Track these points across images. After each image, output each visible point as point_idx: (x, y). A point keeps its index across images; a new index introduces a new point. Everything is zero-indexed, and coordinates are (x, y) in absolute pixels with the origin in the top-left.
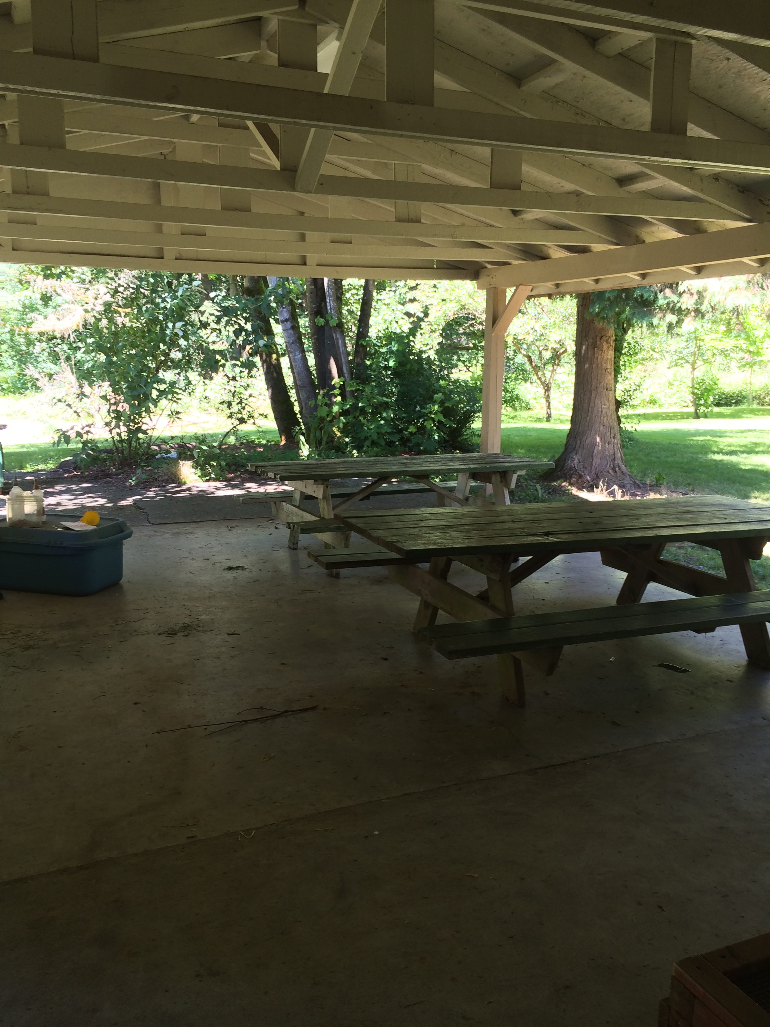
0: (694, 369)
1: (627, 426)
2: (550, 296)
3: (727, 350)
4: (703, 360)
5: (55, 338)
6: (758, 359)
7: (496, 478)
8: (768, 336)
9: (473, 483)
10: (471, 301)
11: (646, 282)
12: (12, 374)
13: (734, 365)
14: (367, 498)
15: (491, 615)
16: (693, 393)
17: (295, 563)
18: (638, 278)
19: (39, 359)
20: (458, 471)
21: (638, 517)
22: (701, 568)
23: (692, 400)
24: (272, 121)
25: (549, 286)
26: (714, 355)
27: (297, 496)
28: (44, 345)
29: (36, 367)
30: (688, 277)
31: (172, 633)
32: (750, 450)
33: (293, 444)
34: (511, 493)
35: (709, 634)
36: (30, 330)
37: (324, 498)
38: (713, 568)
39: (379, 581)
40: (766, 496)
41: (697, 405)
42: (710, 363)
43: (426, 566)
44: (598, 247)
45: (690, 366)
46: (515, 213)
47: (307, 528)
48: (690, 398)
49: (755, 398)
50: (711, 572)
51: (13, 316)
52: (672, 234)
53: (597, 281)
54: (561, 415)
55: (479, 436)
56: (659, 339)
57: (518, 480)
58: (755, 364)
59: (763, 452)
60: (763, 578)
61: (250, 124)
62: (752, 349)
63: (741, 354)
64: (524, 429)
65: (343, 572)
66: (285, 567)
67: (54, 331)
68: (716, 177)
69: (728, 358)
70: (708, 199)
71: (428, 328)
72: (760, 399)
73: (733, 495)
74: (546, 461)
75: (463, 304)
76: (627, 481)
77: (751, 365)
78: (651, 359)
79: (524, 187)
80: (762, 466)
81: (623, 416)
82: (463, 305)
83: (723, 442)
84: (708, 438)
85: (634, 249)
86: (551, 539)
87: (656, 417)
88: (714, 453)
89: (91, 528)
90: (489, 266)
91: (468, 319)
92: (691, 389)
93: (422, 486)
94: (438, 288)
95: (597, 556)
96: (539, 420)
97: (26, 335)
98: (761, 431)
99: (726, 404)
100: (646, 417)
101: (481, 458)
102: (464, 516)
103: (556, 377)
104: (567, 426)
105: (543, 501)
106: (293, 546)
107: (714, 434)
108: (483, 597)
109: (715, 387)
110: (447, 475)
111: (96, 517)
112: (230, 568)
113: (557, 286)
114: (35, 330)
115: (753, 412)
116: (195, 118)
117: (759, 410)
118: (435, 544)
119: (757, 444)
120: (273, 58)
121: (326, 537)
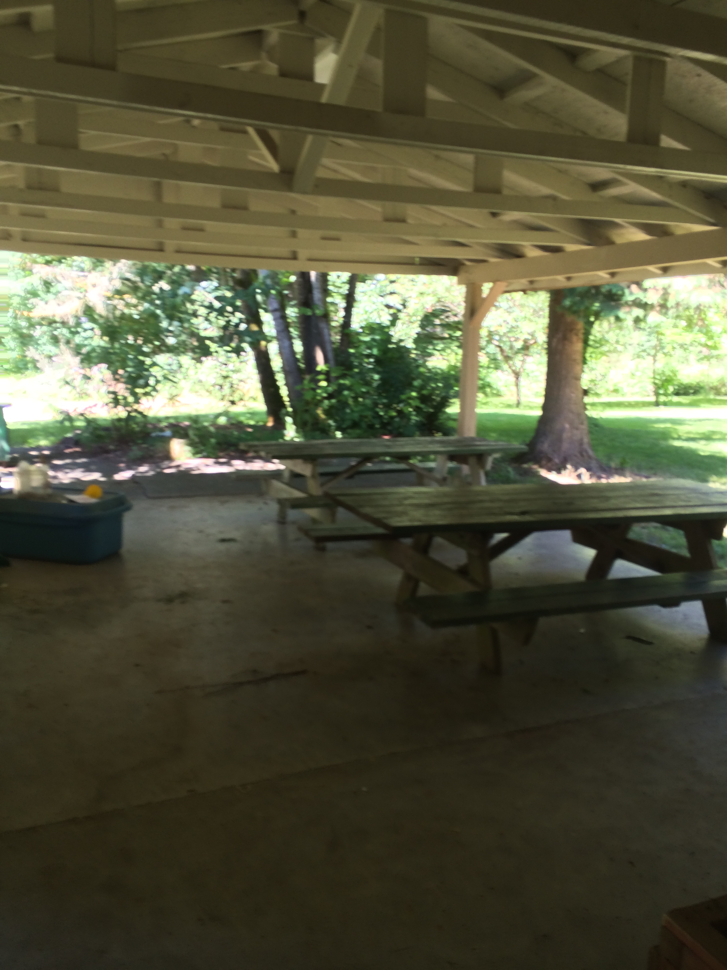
0: (655, 361)
1: (592, 413)
2: (524, 291)
3: (686, 345)
4: (664, 353)
5: (55, 322)
6: (714, 352)
7: (472, 460)
8: (725, 332)
9: (451, 465)
10: (447, 294)
11: (616, 280)
12: (15, 355)
13: (693, 358)
14: (351, 477)
15: (470, 588)
16: (655, 384)
17: (283, 536)
18: (607, 276)
19: (39, 342)
20: (435, 453)
21: (607, 499)
22: (664, 547)
23: (654, 390)
24: (272, 128)
25: (524, 282)
26: (674, 348)
27: (286, 475)
28: (45, 328)
29: (37, 349)
30: (653, 275)
31: (170, 600)
32: (708, 437)
33: (280, 425)
34: (487, 474)
35: (674, 609)
36: (31, 315)
37: (313, 476)
38: (675, 547)
39: (364, 554)
40: (724, 480)
41: (657, 394)
42: (671, 356)
43: (408, 541)
44: (570, 247)
45: (652, 358)
46: (494, 215)
47: (297, 504)
48: (651, 388)
49: (712, 388)
50: (674, 550)
51: (16, 301)
52: (641, 236)
53: (569, 279)
54: (530, 402)
55: (454, 420)
56: (622, 333)
57: (493, 463)
58: (712, 357)
59: (719, 439)
60: (722, 557)
61: (251, 130)
62: (710, 343)
63: (700, 348)
64: (496, 415)
65: (330, 545)
66: (274, 540)
67: (54, 316)
68: (684, 184)
69: (687, 351)
70: (677, 204)
71: (407, 318)
72: (717, 390)
73: (692, 478)
74: (518, 445)
75: (439, 296)
76: (594, 464)
77: (708, 358)
78: (615, 351)
79: (506, 192)
80: (719, 453)
81: (589, 404)
82: (439, 298)
83: (682, 430)
84: (668, 425)
85: (604, 250)
86: (527, 518)
87: (619, 405)
88: (674, 439)
89: (93, 500)
90: (468, 263)
91: (444, 311)
92: (653, 380)
93: (402, 466)
94: (416, 282)
95: (567, 534)
96: (509, 406)
97: (29, 319)
98: (718, 420)
99: (686, 394)
100: (610, 405)
101: (458, 441)
102: (445, 495)
103: (526, 366)
104: (539, 413)
105: (515, 482)
106: (282, 521)
107: (674, 422)
108: (463, 571)
109: (675, 378)
110: (425, 456)
111: (98, 490)
112: (223, 540)
113: (531, 282)
114: (36, 314)
115: (710, 401)
116: (196, 122)
117: (715, 400)
118: (420, 521)
119: (714, 433)
120: (272, 68)
121: (313, 513)
